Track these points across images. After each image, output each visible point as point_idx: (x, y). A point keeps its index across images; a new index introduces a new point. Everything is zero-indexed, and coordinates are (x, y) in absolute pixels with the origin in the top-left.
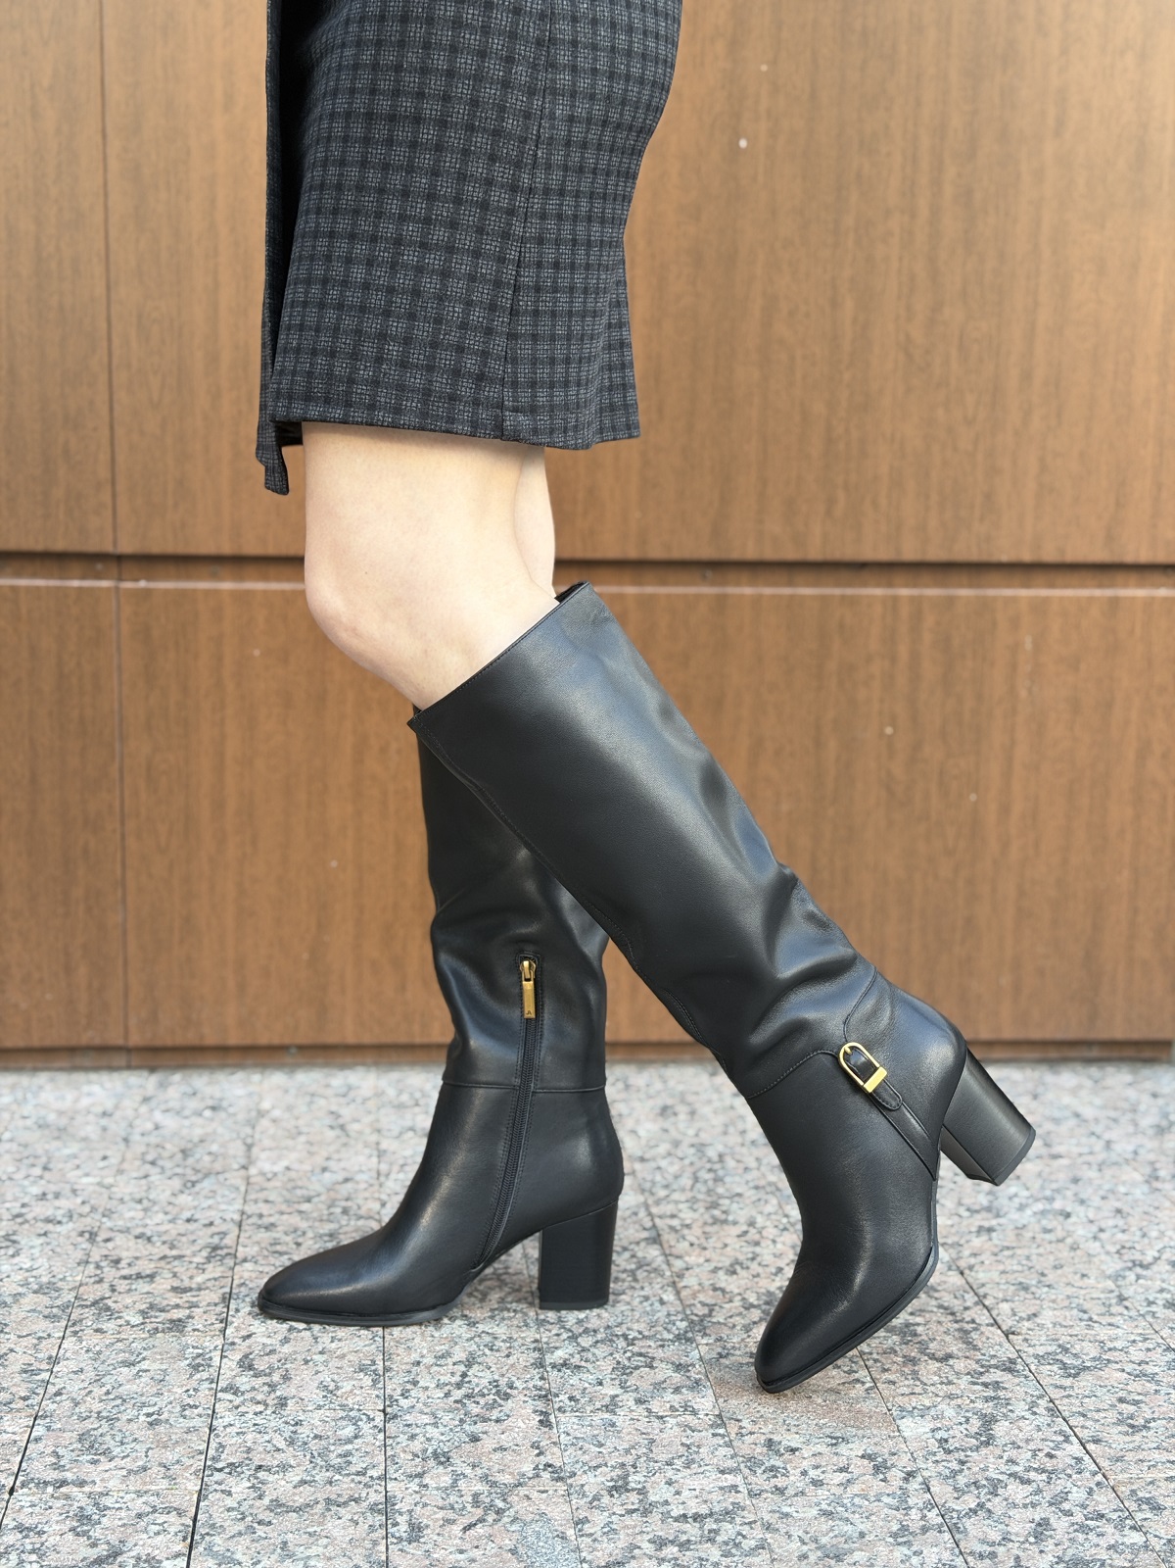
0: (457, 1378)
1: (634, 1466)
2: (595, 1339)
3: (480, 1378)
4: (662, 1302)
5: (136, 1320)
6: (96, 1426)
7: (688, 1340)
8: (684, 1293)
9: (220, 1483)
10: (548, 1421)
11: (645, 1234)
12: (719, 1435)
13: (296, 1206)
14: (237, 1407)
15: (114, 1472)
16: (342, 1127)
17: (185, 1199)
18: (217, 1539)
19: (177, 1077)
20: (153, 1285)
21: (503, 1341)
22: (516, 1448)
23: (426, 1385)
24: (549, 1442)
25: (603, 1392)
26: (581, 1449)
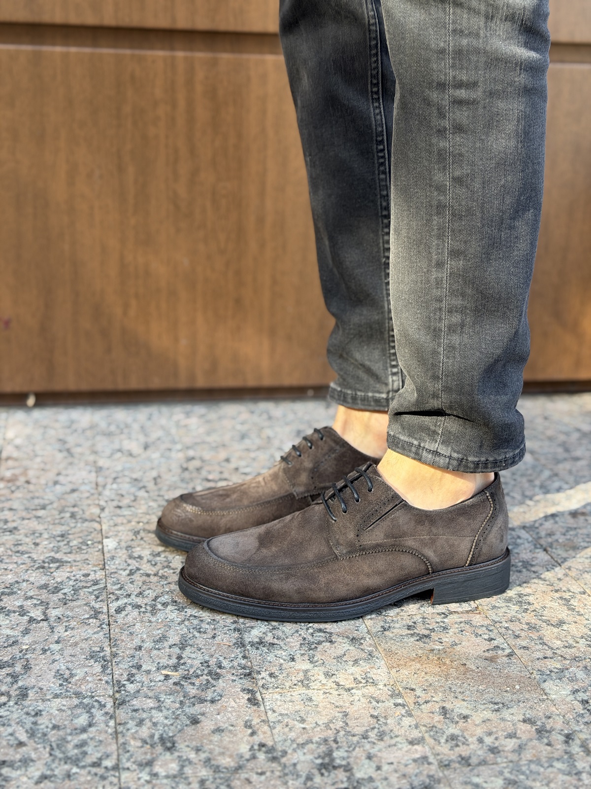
0: (174, 661)
1: (335, 741)
3: (193, 659)
10: (255, 699)
12: (399, 704)
13: (34, 512)
21: (208, 623)
22: (231, 728)
23: (148, 669)
24: (259, 721)
25: (297, 668)
26: (287, 726)
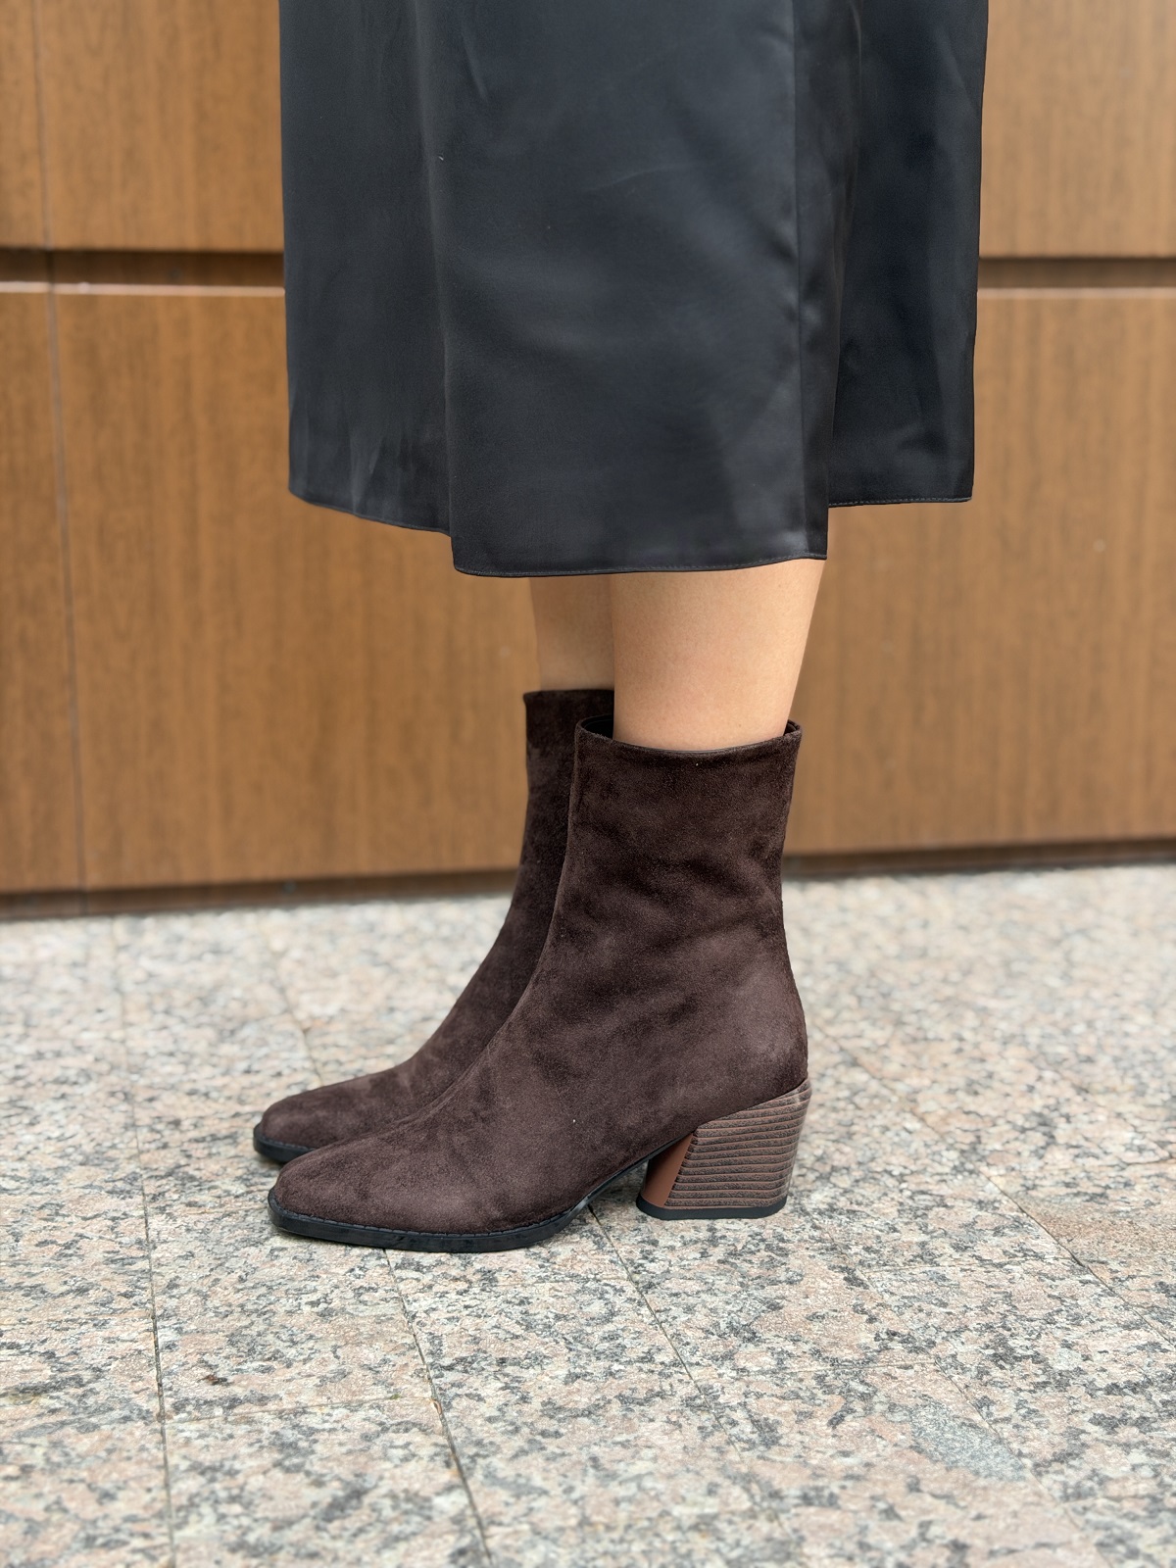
0: (704, 1234)
1: (1004, 1327)
2: (853, 1179)
4: (910, 1132)
5: (239, 1188)
6: (246, 1323)
7: (971, 1172)
8: (930, 1120)
9: (460, 1385)
10: (856, 1279)
11: (837, 1058)
12: (1090, 1282)
14: (430, 1287)
15: (303, 1381)
16: (387, 964)
17: (228, 1049)
18: (497, 1462)
19: (149, 922)
20: (240, 1147)
22: (835, 1314)
23: (670, 1243)
24: (874, 1305)
25: (904, 1239)
26: (921, 1311)
